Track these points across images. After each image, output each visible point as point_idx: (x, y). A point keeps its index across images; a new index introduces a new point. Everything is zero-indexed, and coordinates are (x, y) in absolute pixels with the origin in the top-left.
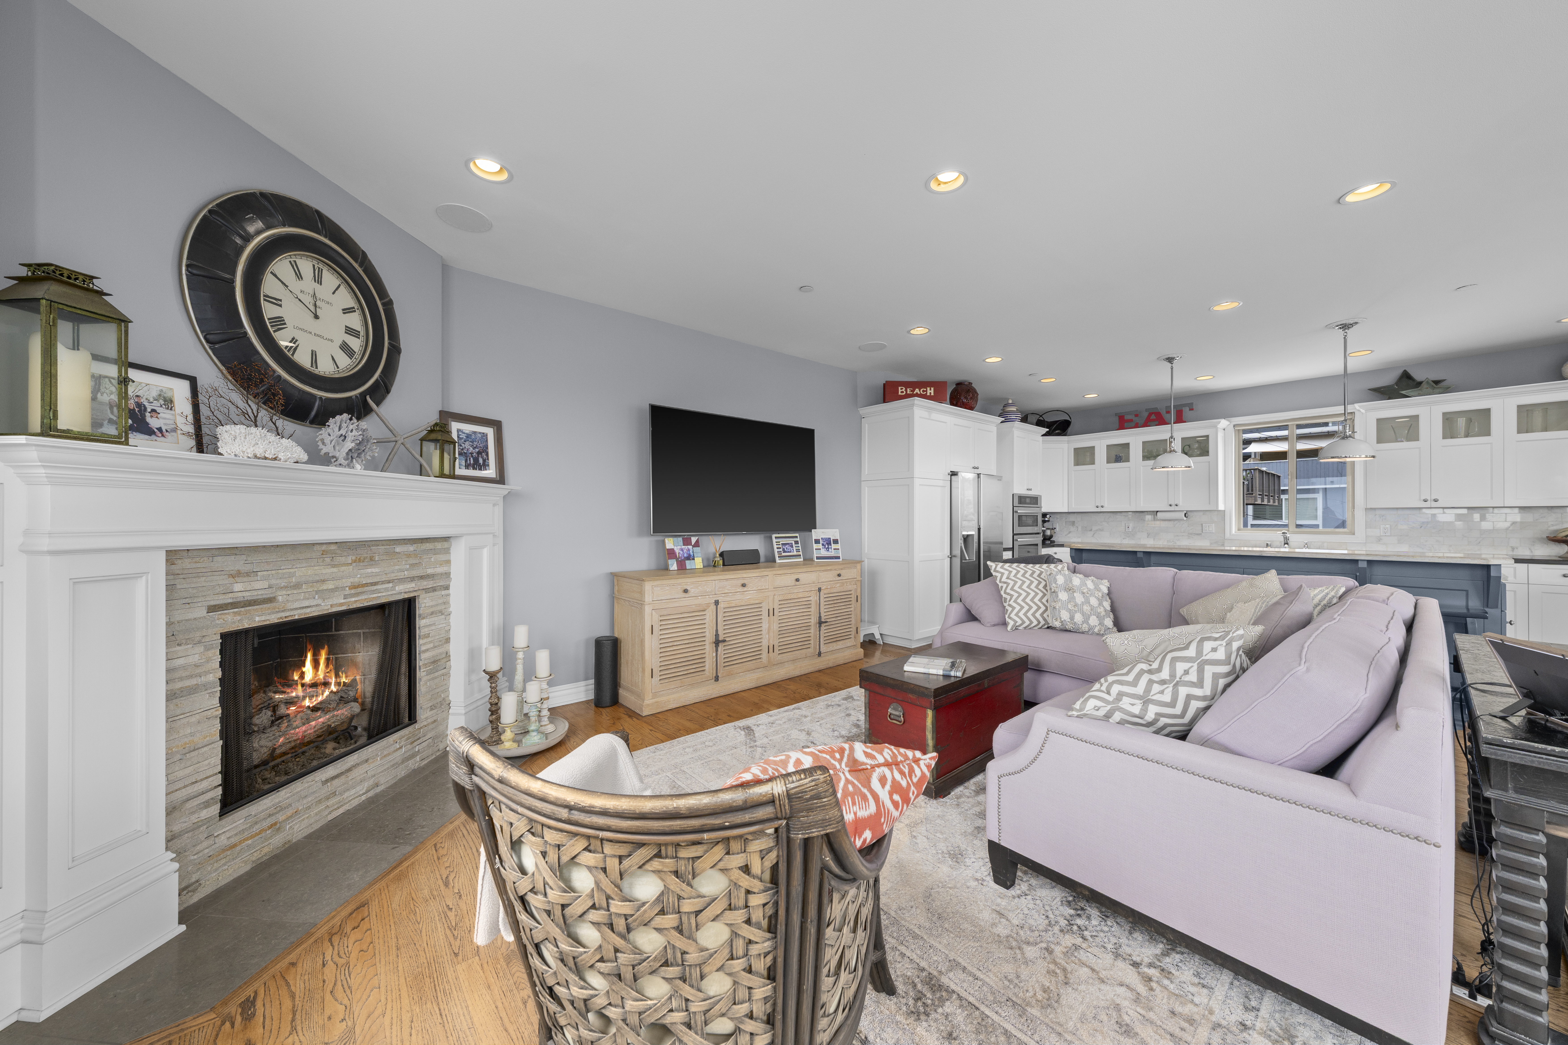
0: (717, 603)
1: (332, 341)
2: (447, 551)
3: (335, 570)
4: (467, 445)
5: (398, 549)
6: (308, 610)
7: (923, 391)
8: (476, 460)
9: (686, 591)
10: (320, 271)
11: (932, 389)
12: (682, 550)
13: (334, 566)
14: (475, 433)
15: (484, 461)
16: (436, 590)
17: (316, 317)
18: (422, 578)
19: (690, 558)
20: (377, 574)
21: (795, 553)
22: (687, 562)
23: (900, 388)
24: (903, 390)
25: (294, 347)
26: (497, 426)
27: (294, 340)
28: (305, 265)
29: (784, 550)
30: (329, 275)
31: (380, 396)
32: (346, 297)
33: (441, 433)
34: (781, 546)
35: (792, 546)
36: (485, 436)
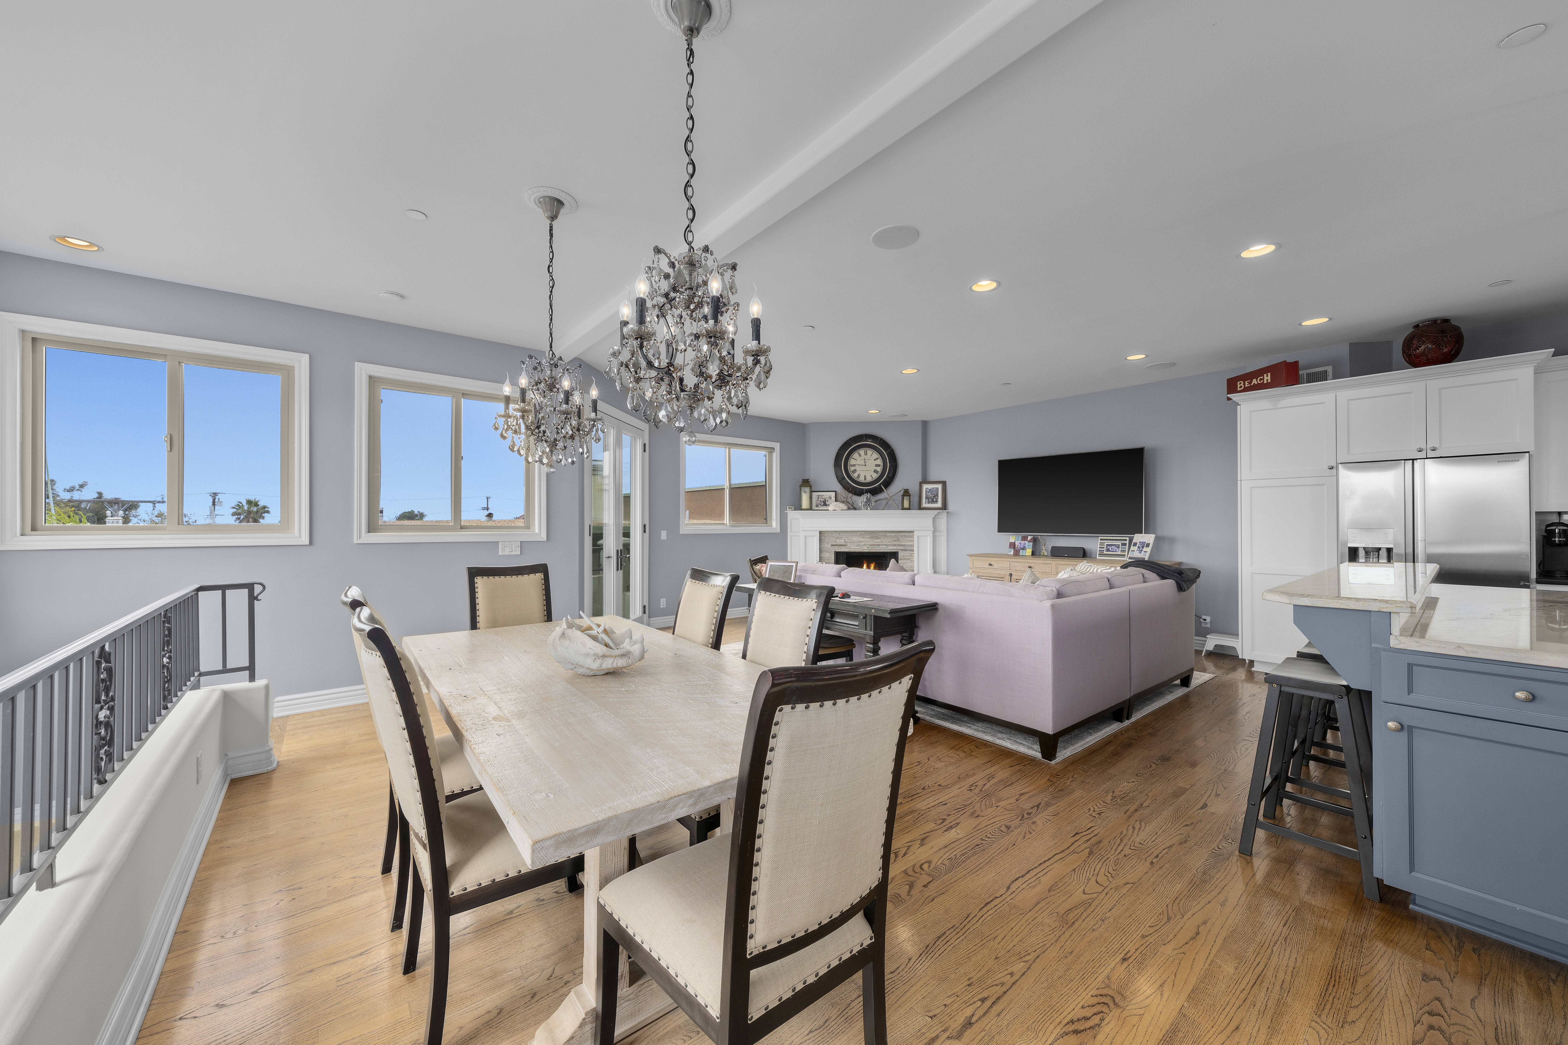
0: (1011, 575)
1: (871, 471)
2: (912, 536)
4: (929, 494)
5: (888, 534)
6: (856, 549)
7: (1260, 380)
8: (933, 500)
9: (990, 565)
10: (867, 451)
11: (1269, 374)
12: (1020, 543)
13: (864, 538)
14: (932, 488)
15: (936, 500)
16: (906, 550)
17: (866, 465)
18: (899, 545)
19: (1024, 549)
20: (879, 542)
21: (1120, 553)
22: (1021, 551)
23: (1238, 383)
24: (1242, 385)
25: (859, 476)
26: (944, 484)
27: (859, 474)
28: (862, 452)
29: (1108, 550)
30: (870, 451)
31: (888, 483)
32: (876, 455)
33: (906, 493)
34: (1105, 546)
35: (1118, 547)
36: (937, 489)
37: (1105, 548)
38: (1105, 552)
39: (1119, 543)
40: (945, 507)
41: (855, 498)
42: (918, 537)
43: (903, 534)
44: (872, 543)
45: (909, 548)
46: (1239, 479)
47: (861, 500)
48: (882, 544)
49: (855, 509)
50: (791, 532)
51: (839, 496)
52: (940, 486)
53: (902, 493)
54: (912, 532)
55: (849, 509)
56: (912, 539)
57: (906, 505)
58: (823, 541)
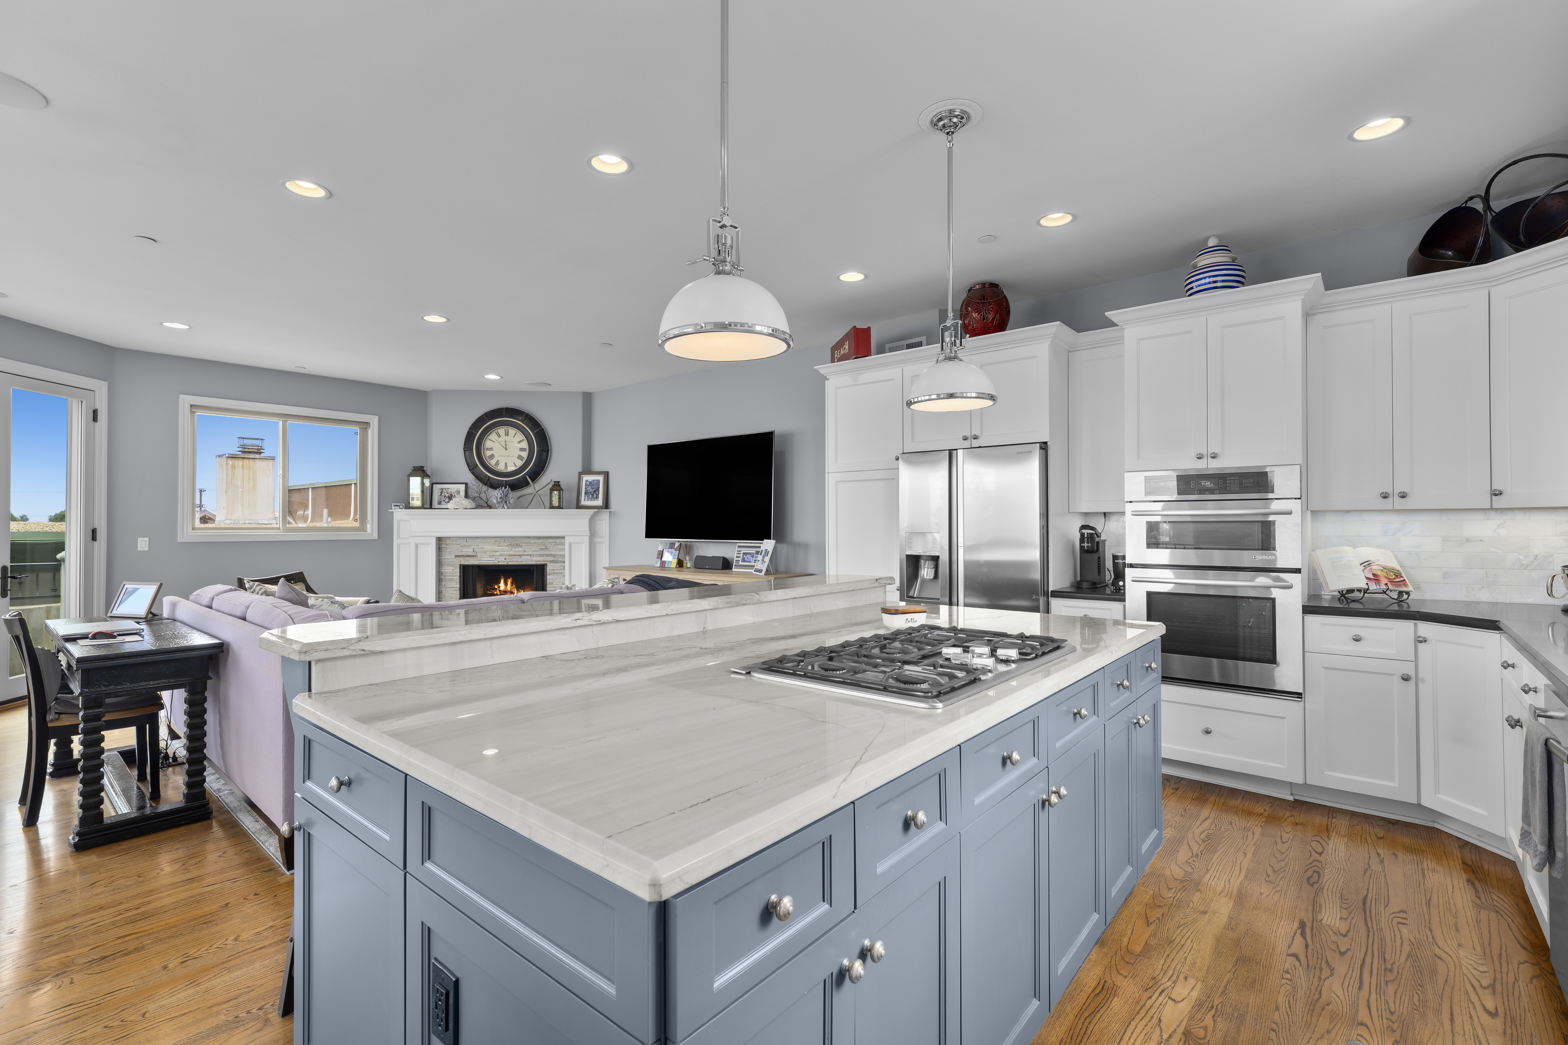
1: (514, 456)
2: (563, 544)
3: (500, 548)
4: (589, 488)
5: (532, 541)
6: (489, 562)
7: (843, 350)
8: (593, 495)
10: (508, 431)
11: (847, 343)
12: (668, 552)
13: (500, 546)
14: (594, 480)
15: (597, 495)
16: (557, 563)
17: (506, 449)
18: (548, 555)
20: (520, 551)
22: (667, 562)
23: (835, 353)
24: (838, 354)
25: (497, 463)
26: (606, 475)
27: (498, 461)
28: (501, 431)
29: (744, 560)
30: (512, 431)
31: (536, 474)
32: (520, 436)
33: (557, 486)
34: (741, 555)
35: (753, 557)
36: (598, 481)
37: (741, 558)
38: (741, 563)
39: (753, 551)
40: (606, 505)
41: (491, 491)
42: (570, 545)
43: (553, 541)
44: (511, 553)
45: (561, 559)
46: (827, 472)
47: (495, 495)
48: (525, 553)
49: (490, 507)
50: (399, 537)
51: (470, 490)
52: (601, 478)
53: (550, 486)
54: (564, 538)
55: (478, 507)
56: (562, 547)
57: (555, 503)
58: (443, 550)
